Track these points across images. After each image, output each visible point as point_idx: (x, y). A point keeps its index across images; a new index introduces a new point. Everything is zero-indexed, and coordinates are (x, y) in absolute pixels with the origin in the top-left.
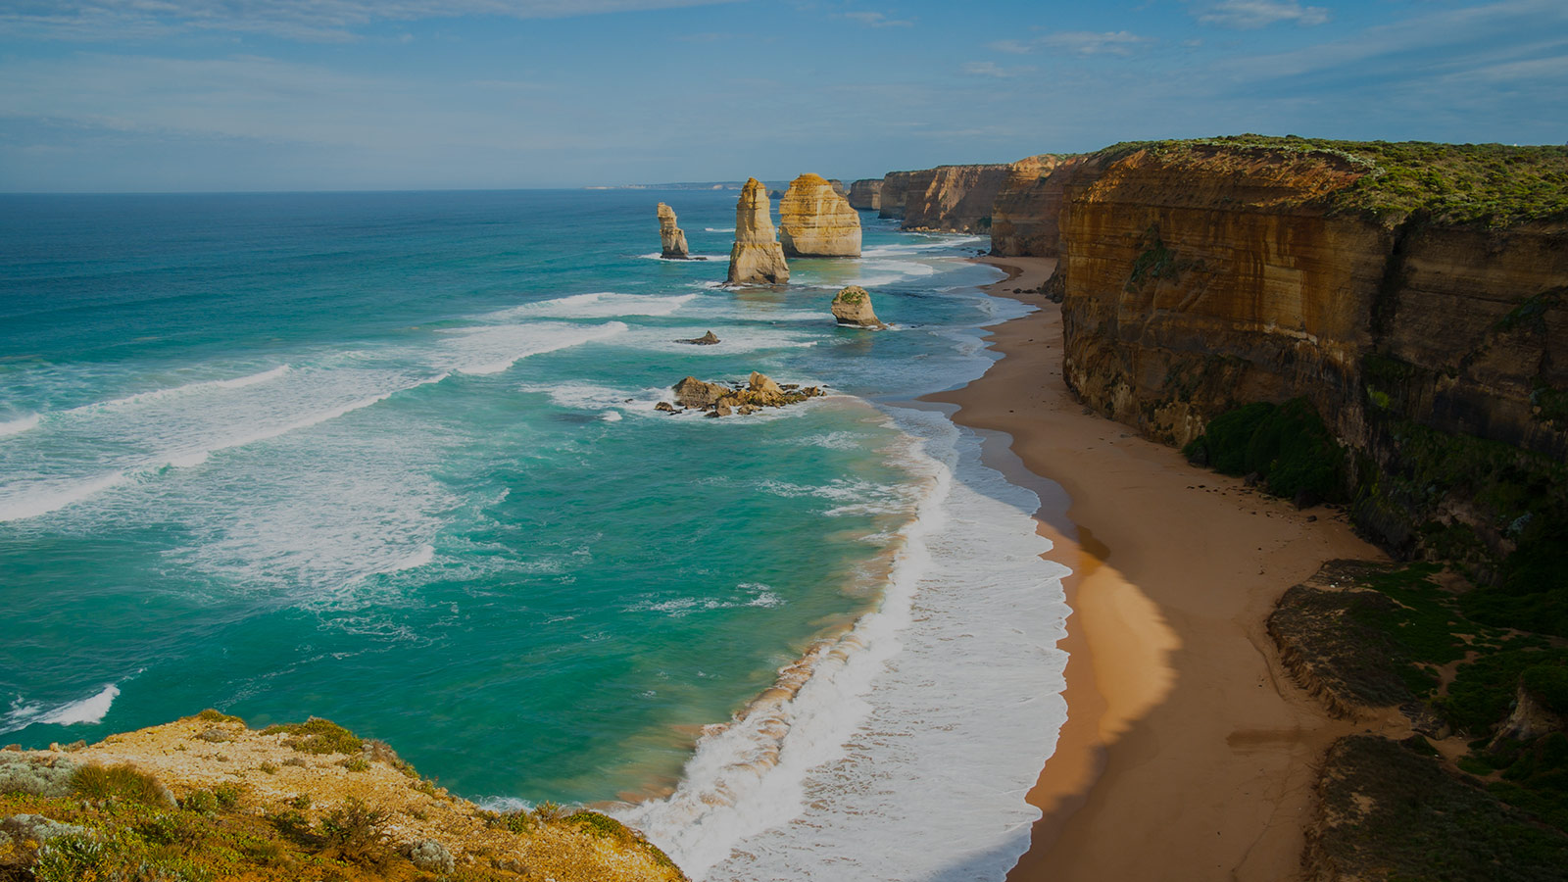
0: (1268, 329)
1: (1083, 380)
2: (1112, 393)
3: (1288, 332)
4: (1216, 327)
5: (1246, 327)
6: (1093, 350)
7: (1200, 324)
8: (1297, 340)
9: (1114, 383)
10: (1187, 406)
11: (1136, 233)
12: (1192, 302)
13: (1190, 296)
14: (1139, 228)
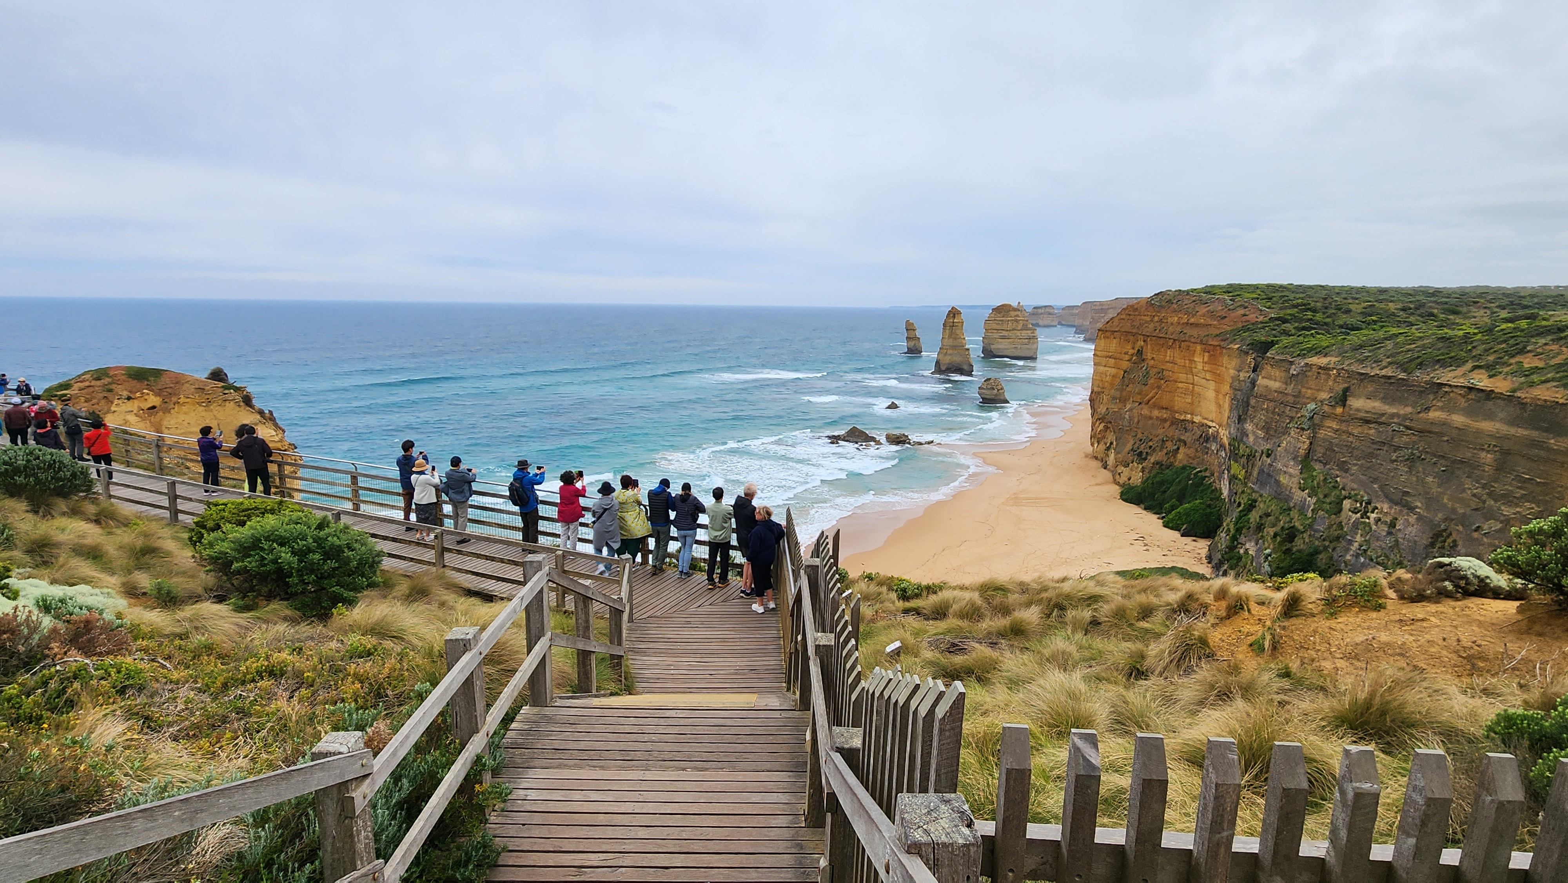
0: (1197, 419)
1: (1096, 445)
2: (1107, 455)
3: (1206, 421)
4: (1165, 416)
5: (1182, 418)
6: (1101, 427)
7: (1156, 413)
8: (1210, 427)
9: (1108, 449)
10: (1141, 466)
11: (1131, 352)
12: (1152, 398)
13: (1150, 395)
14: (1133, 348)
